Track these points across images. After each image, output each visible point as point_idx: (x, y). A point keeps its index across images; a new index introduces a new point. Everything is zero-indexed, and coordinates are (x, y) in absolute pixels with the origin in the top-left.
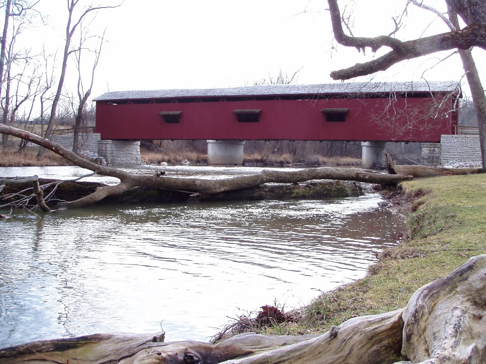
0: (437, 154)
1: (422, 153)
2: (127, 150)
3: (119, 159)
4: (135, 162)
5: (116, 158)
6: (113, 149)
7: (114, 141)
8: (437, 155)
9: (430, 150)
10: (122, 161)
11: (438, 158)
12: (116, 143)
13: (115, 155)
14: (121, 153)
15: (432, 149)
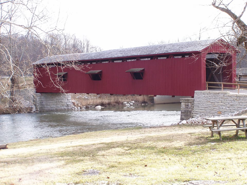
0: (190, 108)
1: (182, 107)
2: (57, 100)
3: (49, 106)
4: (66, 108)
5: (45, 106)
6: (42, 99)
7: (42, 94)
8: (190, 110)
9: (186, 105)
10: (52, 108)
11: (190, 112)
12: (45, 95)
13: (44, 104)
14: (50, 102)
15: (187, 103)
